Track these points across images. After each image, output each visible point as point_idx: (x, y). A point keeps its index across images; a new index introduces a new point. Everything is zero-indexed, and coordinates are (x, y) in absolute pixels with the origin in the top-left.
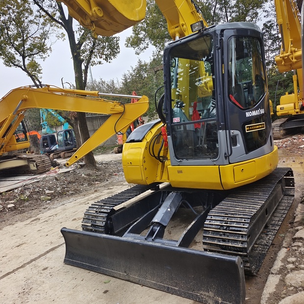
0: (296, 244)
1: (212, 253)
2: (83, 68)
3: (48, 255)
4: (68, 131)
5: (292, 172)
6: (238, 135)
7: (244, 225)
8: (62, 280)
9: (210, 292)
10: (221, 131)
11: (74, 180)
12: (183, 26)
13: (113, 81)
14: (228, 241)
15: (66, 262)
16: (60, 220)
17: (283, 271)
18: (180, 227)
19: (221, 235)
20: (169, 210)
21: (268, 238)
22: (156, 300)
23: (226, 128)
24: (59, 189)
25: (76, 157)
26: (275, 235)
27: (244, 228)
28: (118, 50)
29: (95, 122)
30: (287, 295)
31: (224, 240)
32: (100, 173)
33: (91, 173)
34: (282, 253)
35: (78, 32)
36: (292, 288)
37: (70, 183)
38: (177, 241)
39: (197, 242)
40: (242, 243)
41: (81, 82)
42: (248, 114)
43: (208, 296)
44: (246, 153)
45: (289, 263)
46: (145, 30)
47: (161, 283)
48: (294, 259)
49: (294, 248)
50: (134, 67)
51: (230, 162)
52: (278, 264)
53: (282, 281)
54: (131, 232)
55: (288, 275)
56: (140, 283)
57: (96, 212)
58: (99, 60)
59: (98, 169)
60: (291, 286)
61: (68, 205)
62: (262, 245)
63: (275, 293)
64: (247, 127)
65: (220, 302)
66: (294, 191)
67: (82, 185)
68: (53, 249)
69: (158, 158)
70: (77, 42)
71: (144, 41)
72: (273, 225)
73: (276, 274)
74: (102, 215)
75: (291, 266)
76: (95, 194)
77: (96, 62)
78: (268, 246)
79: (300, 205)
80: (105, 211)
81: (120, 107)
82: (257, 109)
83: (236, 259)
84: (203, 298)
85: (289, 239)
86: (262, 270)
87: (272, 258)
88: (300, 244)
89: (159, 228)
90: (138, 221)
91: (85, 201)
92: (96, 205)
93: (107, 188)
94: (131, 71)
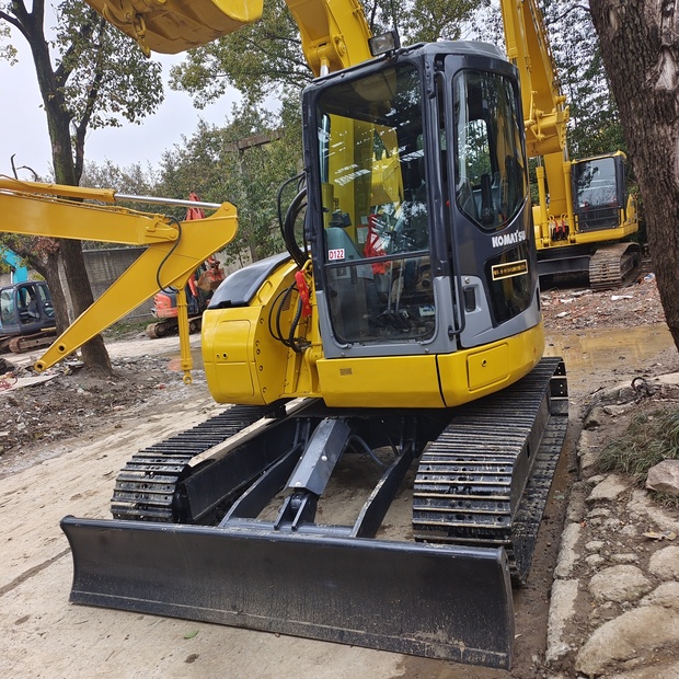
0: (596, 512)
1: (442, 546)
2: (72, 132)
3: (23, 587)
4: (28, 287)
5: (562, 365)
6: (477, 285)
7: (501, 480)
8: (72, 642)
9: (440, 632)
10: (440, 278)
11: (58, 404)
12: (337, 42)
13: (139, 168)
14: (470, 518)
15: (78, 598)
16: (39, 501)
17: (581, 571)
18: (338, 497)
19: (453, 506)
20: (324, 458)
21: (534, 504)
22: (317, 663)
23: (451, 271)
24: (20, 427)
25: (62, 348)
26: (546, 498)
27: (502, 486)
28: (160, 94)
29: (95, 265)
30: (603, 619)
31: (460, 516)
32: (122, 384)
33: (100, 386)
34: (573, 533)
35: (57, 45)
36: (609, 604)
37: (48, 410)
38: (352, 527)
39: (384, 527)
40: (499, 520)
41: (69, 167)
42: (496, 242)
43: (434, 641)
44: (494, 327)
45: (590, 552)
46: (215, 53)
47: (323, 623)
48: (599, 544)
49: (594, 521)
50: (190, 138)
51: (463, 346)
52: (568, 559)
53: (585, 590)
54: (236, 514)
55: (595, 579)
56: (273, 629)
57: (147, 473)
58: (112, 114)
59: (117, 377)
60: (606, 600)
61: (53, 464)
62: (524, 521)
63: (574, 618)
64: (495, 269)
65: (462, 650)
66: (567, 404)
67: (82, 413)
68: (34, 571)
69: (290, 342)
70: (55, 69)
71: (214, 77)
72: (539, 478)
73: (568, 578)
74: (163, 480)
75: (595, 558)
76: (118, 435)
77: (103, 119)
78: (536, 522)
79: (584, 433)
80: (171, 469)
81: (170, 228)
82: (512, 231)
83: (497, 554)
84: (423, 646)
85: (578, 504)
86: (534, 575)
87: (549, 546)
88: (605, 512)
89: (304, 501)
90: (250, 489)
91: (96, 451)
92: (145, 457)
93: (146, 419)
94: (183, 147)
